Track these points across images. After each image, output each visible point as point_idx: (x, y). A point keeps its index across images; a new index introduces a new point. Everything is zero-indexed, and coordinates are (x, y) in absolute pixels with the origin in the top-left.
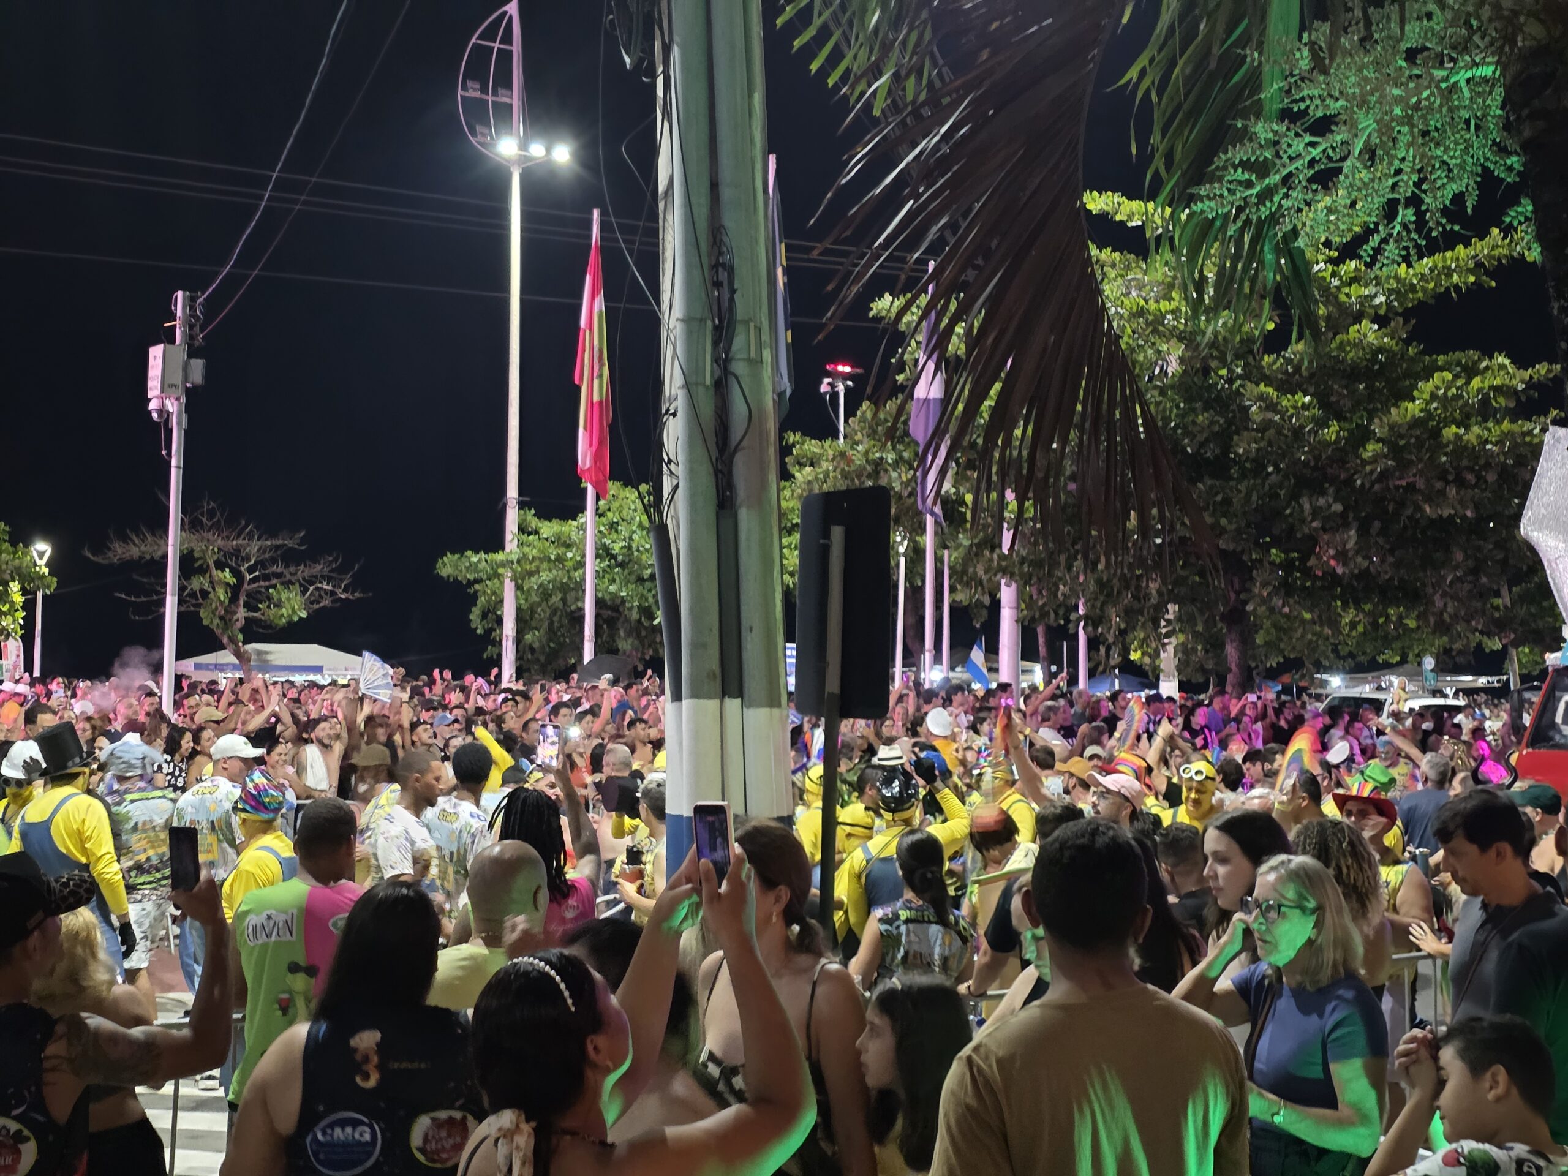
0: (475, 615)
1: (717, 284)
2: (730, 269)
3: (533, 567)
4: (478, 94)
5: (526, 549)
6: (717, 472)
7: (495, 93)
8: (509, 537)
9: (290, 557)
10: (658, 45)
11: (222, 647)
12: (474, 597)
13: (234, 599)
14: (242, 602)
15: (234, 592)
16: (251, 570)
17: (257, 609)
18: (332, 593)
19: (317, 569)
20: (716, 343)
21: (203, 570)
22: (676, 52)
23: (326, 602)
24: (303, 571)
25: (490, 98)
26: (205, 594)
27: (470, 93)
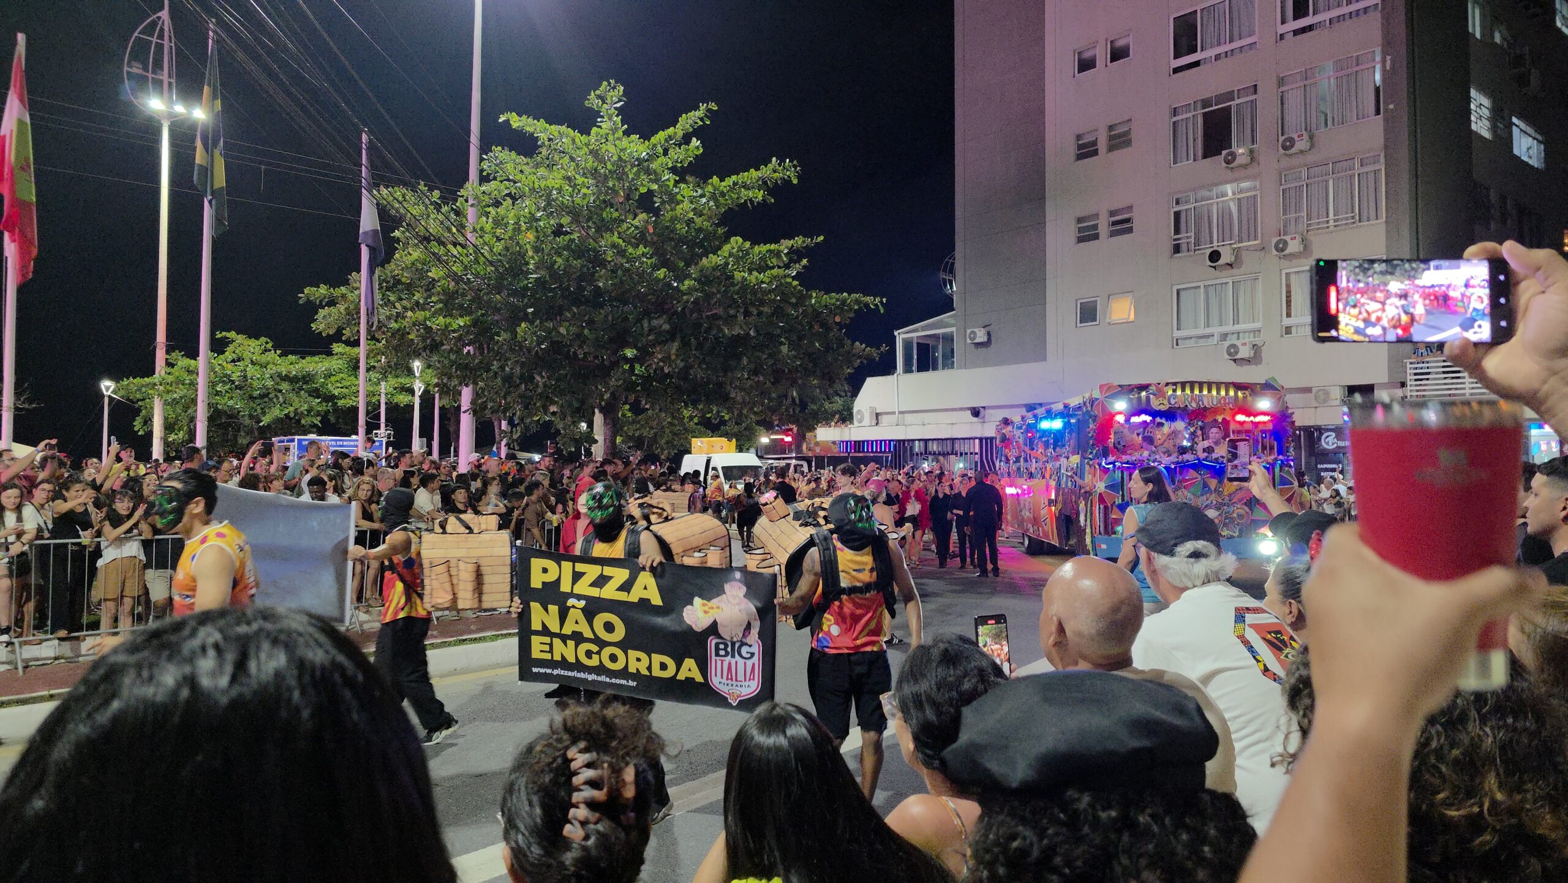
0: (138, 424)
3: (171, 387)
4: (140, 72)
5: (169, 376)
8: (157, 369)
25: (150, 75)
27: (135, 70)
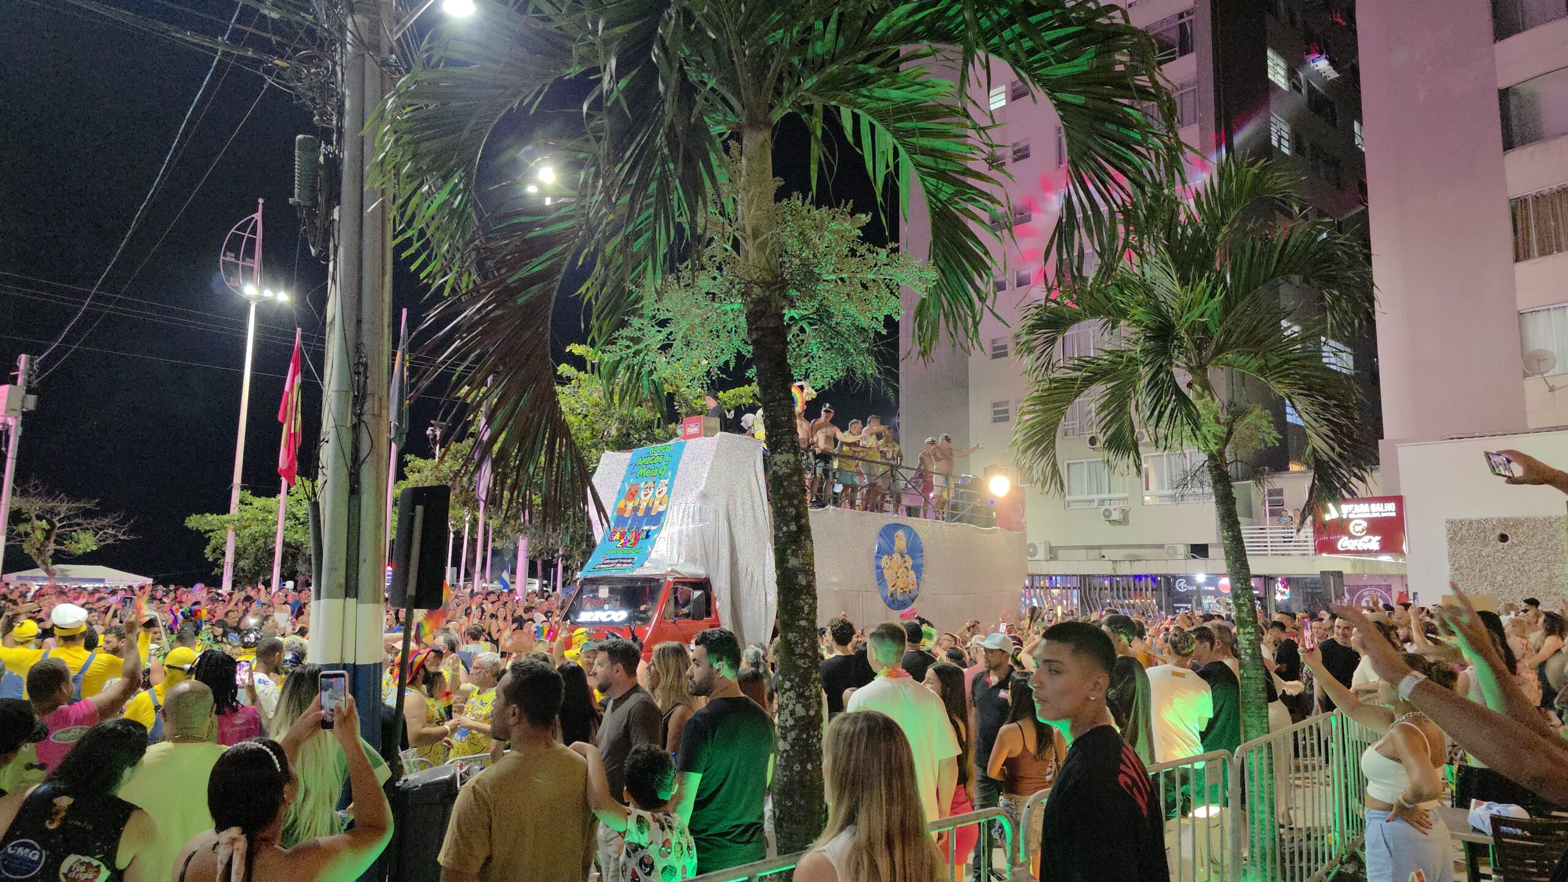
0: (208, 551)
1: (358, 373)
2: (366, 366)
3: (247, 524)
4: (233, 260)
5: (243, 513)
6: (351, 474)
7: (244, 260)
8: (233, 506)
9: (88, 514)
10: (331, 245)
11: (34, 566)
12: (209, 539)
13: (47, 538)
14: (52, 540)
15: (48, 534)
16: (60, 521)
17: (63, 544)
18: (115, 536)
19: (105, 521)
20: (354, 405)
21: (27, 520)
22: (341, 250)
23: (110, 541)
24: (96, 522)
25: (240, 263)
26: (27, 534)
27: (228, 259)
